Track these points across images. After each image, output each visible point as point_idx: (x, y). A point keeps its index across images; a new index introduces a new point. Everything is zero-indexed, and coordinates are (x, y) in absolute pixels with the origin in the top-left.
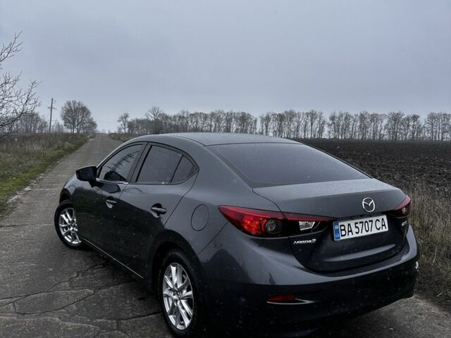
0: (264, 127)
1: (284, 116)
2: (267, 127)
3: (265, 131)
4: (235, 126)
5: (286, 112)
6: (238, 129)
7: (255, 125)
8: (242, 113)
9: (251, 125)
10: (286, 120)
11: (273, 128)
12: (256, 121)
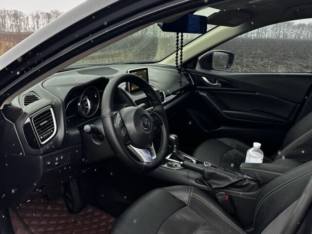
0: (36, 23)
1: (50, 14)
2: (38, 23)
3: (36, 26)
4: (9, 22)
5: (52, 12)
6: (12, 25)
7: (27, 21)
8: (15, 11)
9: (24, 21)
10: (52, 18)
11: (43, 24)
12: (27, 18)
